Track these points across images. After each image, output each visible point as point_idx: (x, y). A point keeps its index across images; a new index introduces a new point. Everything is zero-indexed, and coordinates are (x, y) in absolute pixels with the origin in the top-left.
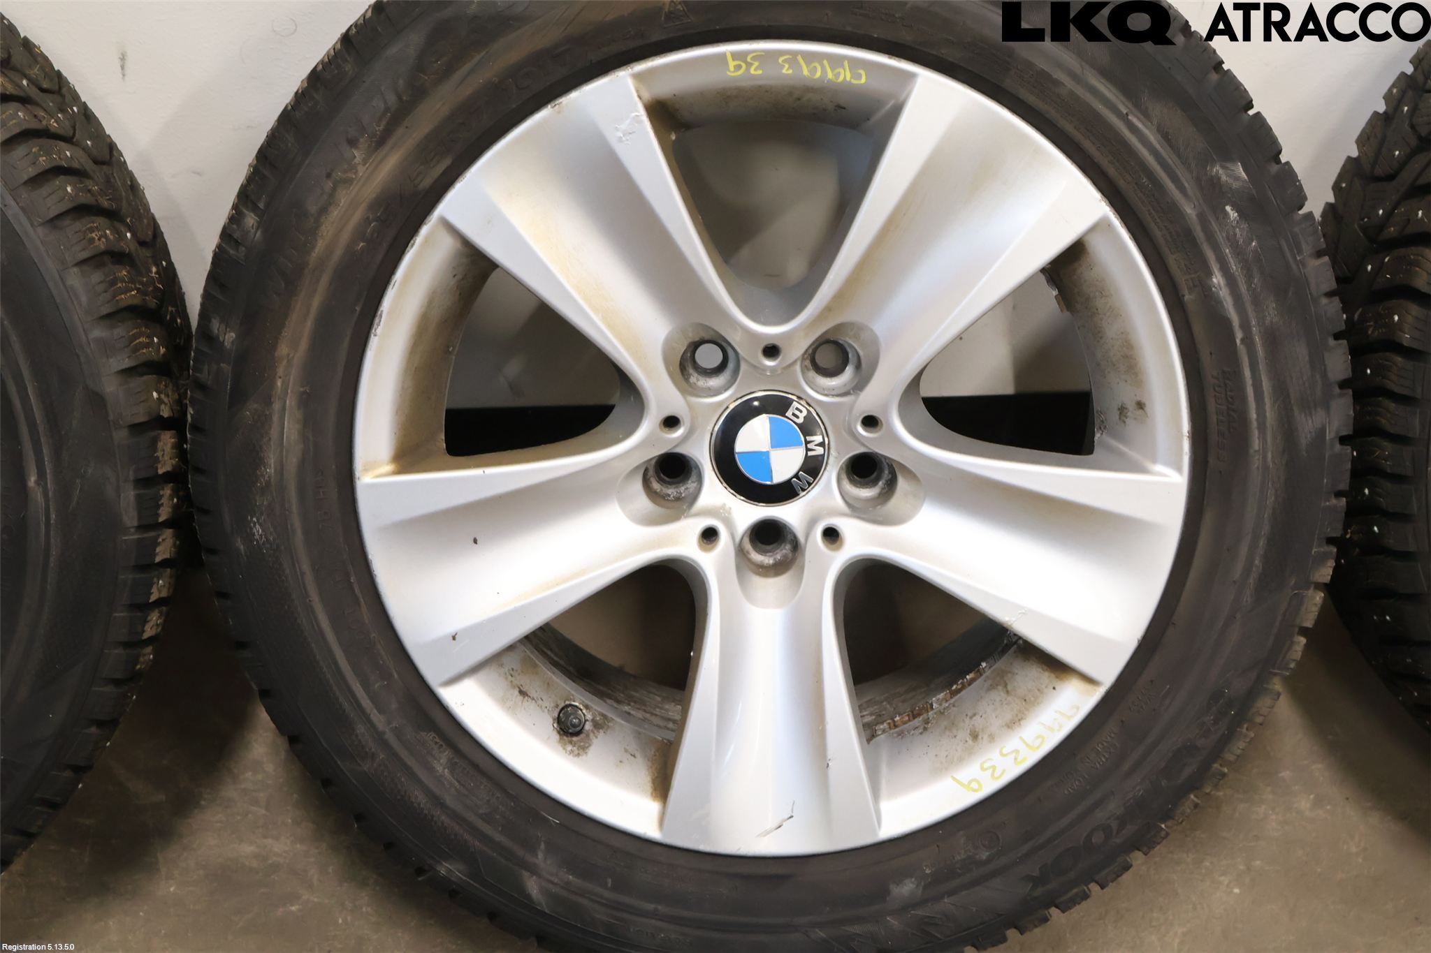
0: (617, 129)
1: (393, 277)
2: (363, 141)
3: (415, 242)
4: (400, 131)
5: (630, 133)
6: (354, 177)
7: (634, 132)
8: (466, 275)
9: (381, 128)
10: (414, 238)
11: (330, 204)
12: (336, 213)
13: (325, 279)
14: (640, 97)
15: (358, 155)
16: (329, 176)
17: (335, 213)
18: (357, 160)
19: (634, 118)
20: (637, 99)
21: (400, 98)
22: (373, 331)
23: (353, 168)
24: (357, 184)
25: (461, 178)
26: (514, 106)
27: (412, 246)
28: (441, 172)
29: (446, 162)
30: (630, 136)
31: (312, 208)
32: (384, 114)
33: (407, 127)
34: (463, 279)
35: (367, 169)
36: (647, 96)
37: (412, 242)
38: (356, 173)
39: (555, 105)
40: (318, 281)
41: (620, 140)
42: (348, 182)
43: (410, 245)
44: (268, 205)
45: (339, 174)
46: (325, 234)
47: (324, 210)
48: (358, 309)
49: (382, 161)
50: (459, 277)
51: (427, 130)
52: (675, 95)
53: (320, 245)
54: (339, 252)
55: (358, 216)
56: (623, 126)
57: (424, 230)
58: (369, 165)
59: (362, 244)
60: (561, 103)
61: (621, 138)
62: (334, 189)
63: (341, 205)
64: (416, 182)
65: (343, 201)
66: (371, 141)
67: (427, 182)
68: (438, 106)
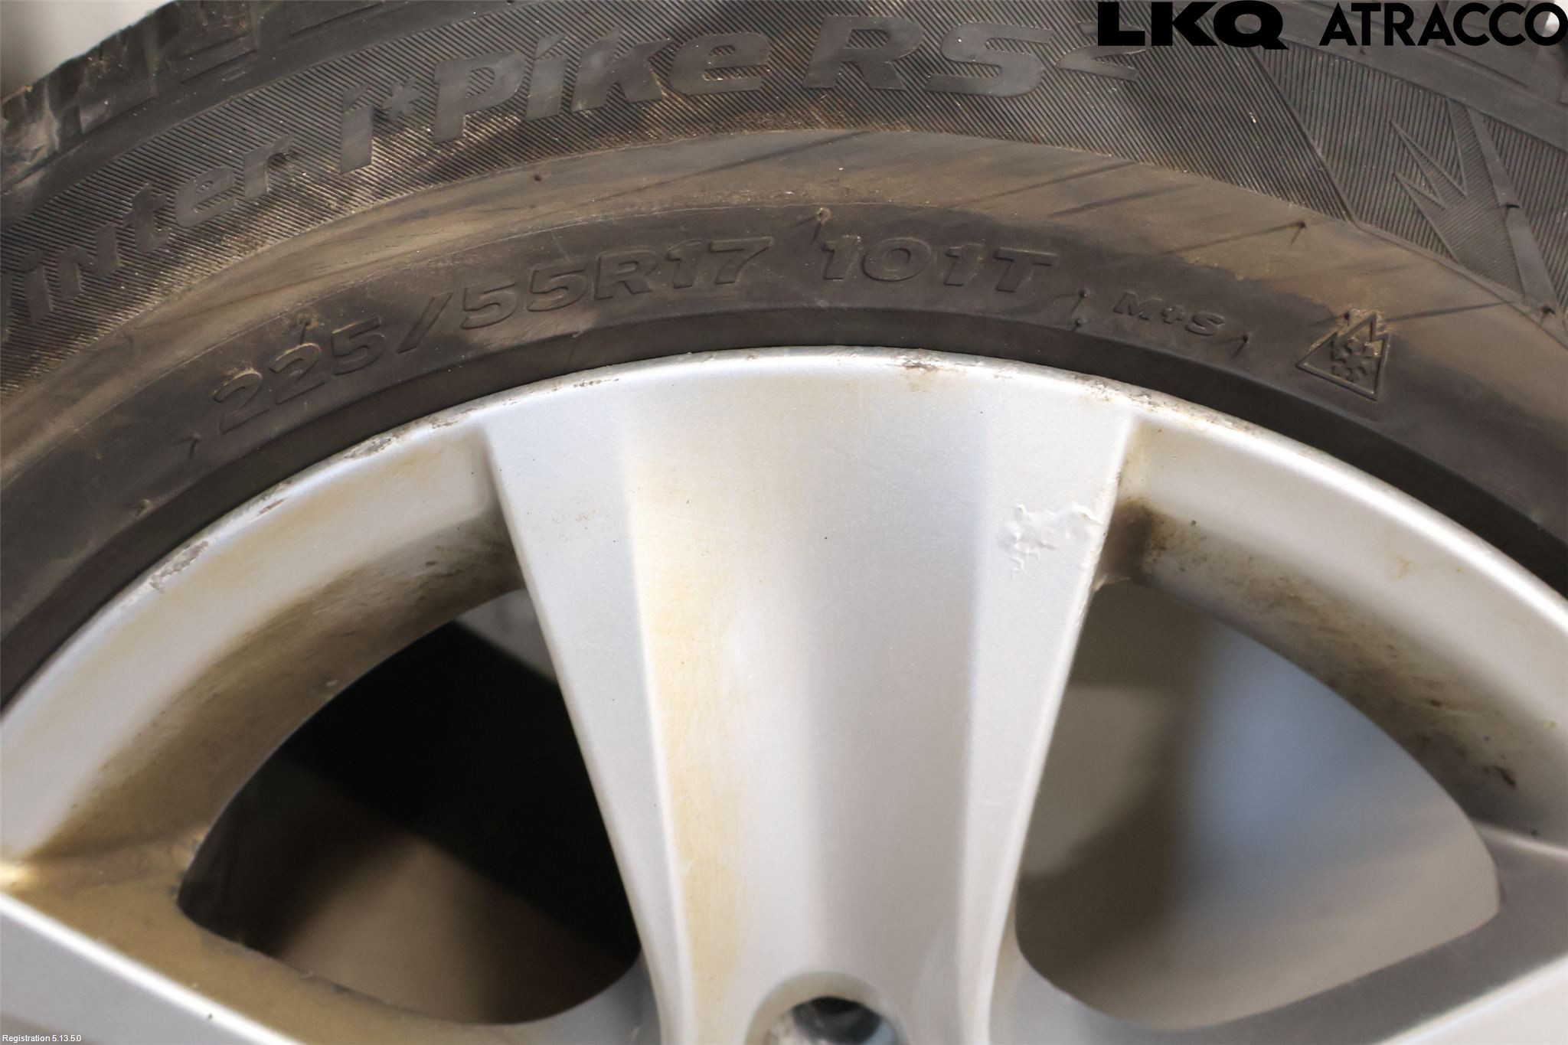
0: (1018, 514)
1: (281, 486)
2: (413, 139)
3: (381, 445)
4: (515, 175)
5: (1041, 545)
6: (334, 205)
7: (1050, 547)
8: (459, 572)
9: (477, 137)
10: (386, 436)
11: (234, 228)
12: (236, 259)
13: (111, 392)
14: (1120, 479)
15: (378, 161)
16: (277, 160)
17: (233, 260)
18: (368, 172)
19: (1073, 516)
20: (1111, 480)
21: (567, 102)
22: (158, 573)
23: (344, 185)
24: (330, 226)
25: (586, 377)
26: (822, 303)
27: (370, 450)
28: (549, 334)
29: (580, 322)
30: (1037, 550)
31: (188, 211)
32: (509, 107)
33: (537, 178)
34: (449, 575)
35: (376, 209)
36: (1139, 487)
37: (377, 440)
38: (343, 200)
39: (918, 366)
40: (94, 382)
41: (1007, 542)
42: (313, 208)
43: (368, 443)
44: (99, 128)
45: (300, 174)
46: (177, 289)
47: (209, 234)
48: (150, 505)
49: (423, 214)
50: (441, 569)
51: (580, 219)
52: (1194, 523)
53: (152, 308)
54: (184, 352)
55: (282, 302)
56: (1037, 519)
57: (421, 433)
58: (388, 205)
59: (251, 371)
60: (934, 368)
61: (1013, 539)
62: (268, 201)
63: (260, 250)
64: (475, 318)
65: (270, 243)
66: (431, 153)
67: (500, 336)
68: (644, 181)
